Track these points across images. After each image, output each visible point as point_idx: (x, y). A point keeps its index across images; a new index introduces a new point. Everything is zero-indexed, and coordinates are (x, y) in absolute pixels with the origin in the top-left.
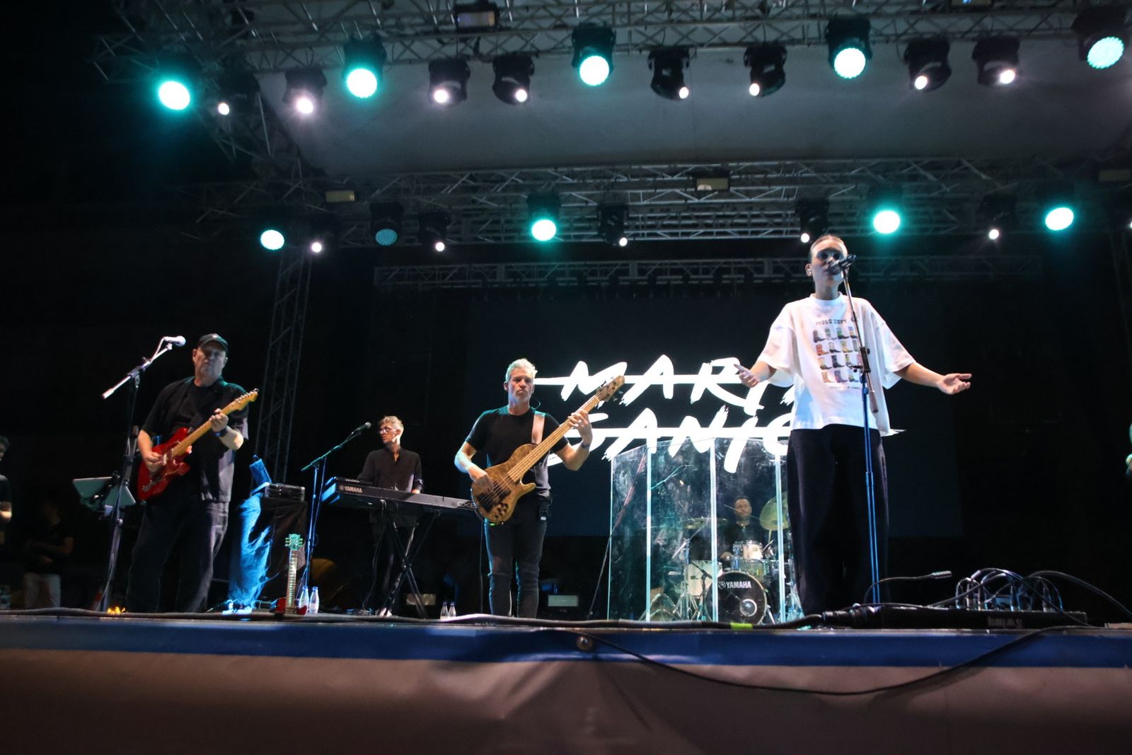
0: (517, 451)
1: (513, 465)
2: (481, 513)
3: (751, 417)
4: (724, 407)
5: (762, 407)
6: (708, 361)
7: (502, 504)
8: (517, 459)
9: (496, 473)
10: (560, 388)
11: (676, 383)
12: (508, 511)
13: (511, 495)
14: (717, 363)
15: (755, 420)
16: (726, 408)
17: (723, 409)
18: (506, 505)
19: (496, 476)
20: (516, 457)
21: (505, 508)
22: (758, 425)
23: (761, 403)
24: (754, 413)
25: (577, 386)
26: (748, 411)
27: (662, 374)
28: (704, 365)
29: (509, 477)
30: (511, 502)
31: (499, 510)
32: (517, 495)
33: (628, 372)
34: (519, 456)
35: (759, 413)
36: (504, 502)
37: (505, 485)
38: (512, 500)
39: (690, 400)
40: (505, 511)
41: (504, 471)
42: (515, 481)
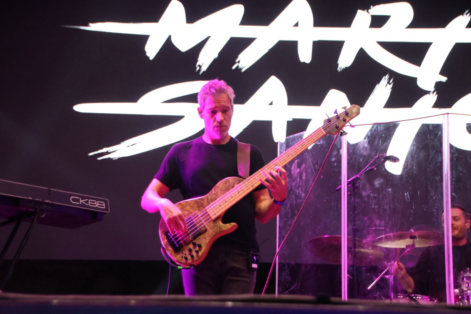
0: (220, 184)
1: (213, 200)
2: (168, 253)
3: (428, 92)
4: (387, 77)
5: (444, 79)
6: (366, 7)
7: (195, 245)
8: (219, 193)
9: (192, 208)
10: (143, 39)
11: (316, 39)
12: (200, 253)
13: (206, 235)
14: (378, 10)
15: (432, 98)
16: (390, 79)
17: (384, 80)
18: (200, 246)
19: (191, 210)
20: (218, 190)
21: (197, 248)
22: (437, 105)
23: (443, 72)
24: (431, 88)
25: (170, 37)
26: (422, 84)
27: (296, 25)
28: (360, 12)
29: (207, 212)
30: (205, 241)
31: (190, 251)
32: (214, 236)
33: (246, 21)
34: (221, 190)
35: (439, 86)
36: (197, 242)
37: (202, 222)
38: (207, 241)
39: (337, 65)
40: (197, 252)
41: (201, 206)
42: (213, 218)
